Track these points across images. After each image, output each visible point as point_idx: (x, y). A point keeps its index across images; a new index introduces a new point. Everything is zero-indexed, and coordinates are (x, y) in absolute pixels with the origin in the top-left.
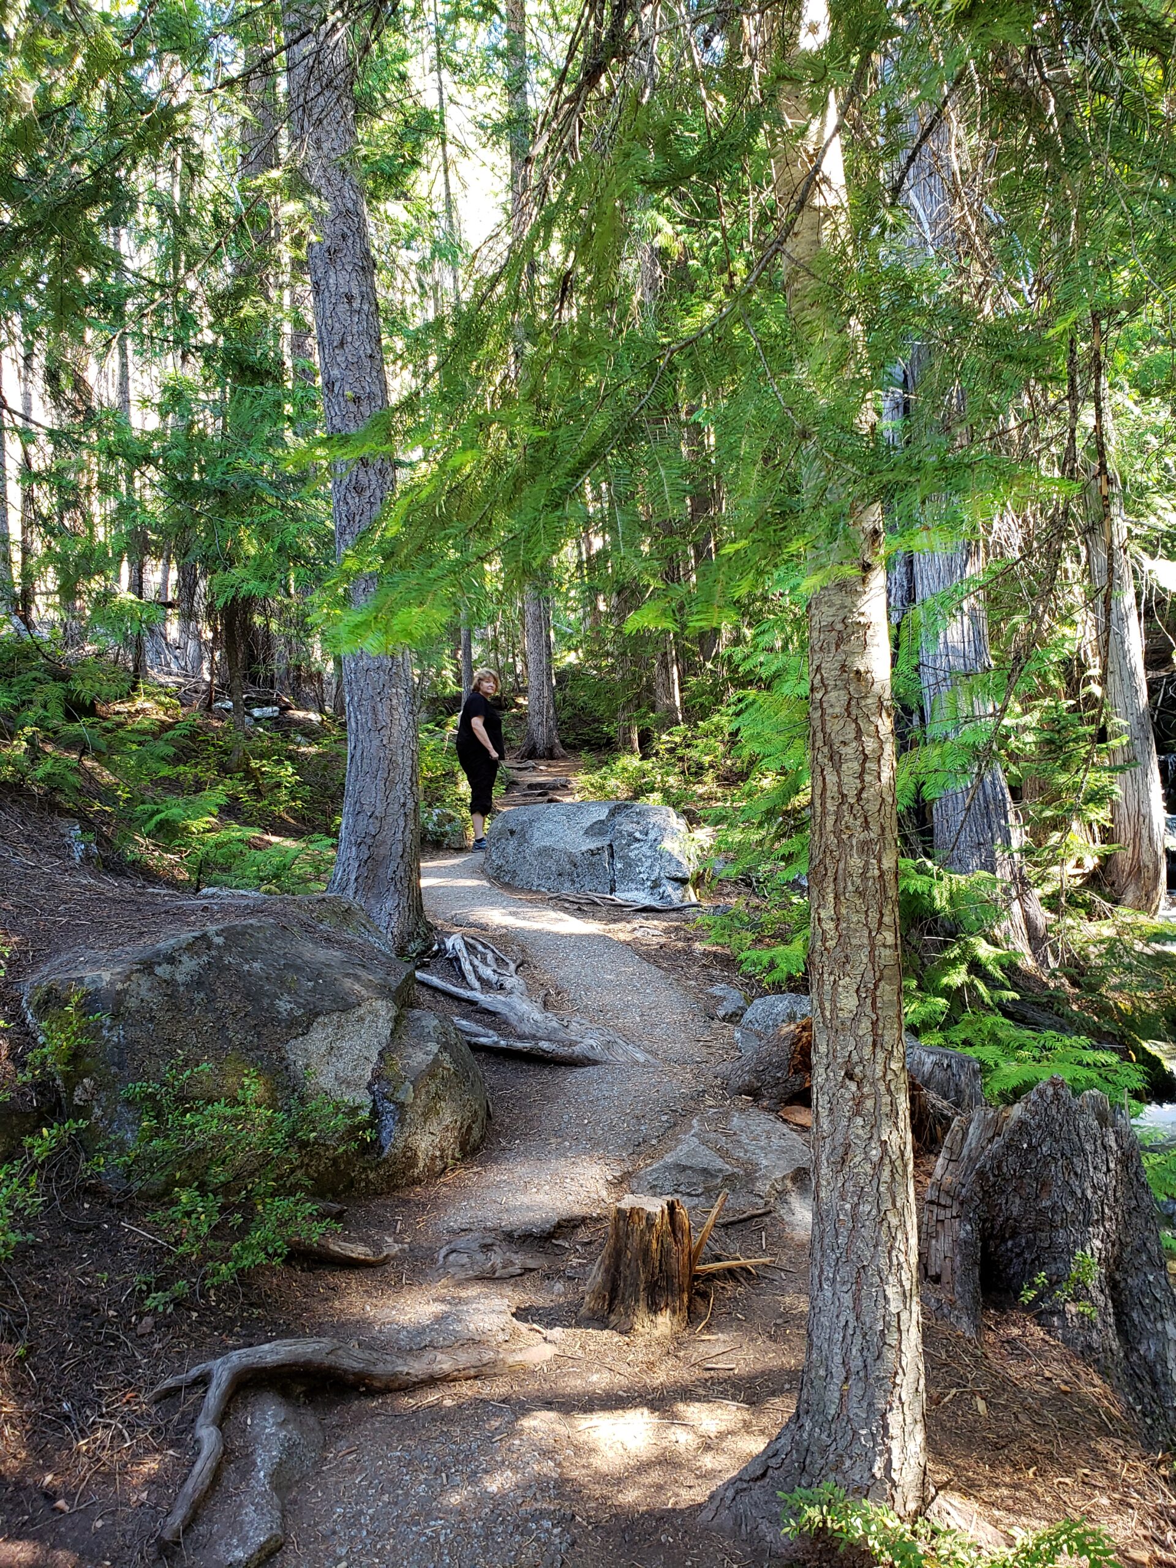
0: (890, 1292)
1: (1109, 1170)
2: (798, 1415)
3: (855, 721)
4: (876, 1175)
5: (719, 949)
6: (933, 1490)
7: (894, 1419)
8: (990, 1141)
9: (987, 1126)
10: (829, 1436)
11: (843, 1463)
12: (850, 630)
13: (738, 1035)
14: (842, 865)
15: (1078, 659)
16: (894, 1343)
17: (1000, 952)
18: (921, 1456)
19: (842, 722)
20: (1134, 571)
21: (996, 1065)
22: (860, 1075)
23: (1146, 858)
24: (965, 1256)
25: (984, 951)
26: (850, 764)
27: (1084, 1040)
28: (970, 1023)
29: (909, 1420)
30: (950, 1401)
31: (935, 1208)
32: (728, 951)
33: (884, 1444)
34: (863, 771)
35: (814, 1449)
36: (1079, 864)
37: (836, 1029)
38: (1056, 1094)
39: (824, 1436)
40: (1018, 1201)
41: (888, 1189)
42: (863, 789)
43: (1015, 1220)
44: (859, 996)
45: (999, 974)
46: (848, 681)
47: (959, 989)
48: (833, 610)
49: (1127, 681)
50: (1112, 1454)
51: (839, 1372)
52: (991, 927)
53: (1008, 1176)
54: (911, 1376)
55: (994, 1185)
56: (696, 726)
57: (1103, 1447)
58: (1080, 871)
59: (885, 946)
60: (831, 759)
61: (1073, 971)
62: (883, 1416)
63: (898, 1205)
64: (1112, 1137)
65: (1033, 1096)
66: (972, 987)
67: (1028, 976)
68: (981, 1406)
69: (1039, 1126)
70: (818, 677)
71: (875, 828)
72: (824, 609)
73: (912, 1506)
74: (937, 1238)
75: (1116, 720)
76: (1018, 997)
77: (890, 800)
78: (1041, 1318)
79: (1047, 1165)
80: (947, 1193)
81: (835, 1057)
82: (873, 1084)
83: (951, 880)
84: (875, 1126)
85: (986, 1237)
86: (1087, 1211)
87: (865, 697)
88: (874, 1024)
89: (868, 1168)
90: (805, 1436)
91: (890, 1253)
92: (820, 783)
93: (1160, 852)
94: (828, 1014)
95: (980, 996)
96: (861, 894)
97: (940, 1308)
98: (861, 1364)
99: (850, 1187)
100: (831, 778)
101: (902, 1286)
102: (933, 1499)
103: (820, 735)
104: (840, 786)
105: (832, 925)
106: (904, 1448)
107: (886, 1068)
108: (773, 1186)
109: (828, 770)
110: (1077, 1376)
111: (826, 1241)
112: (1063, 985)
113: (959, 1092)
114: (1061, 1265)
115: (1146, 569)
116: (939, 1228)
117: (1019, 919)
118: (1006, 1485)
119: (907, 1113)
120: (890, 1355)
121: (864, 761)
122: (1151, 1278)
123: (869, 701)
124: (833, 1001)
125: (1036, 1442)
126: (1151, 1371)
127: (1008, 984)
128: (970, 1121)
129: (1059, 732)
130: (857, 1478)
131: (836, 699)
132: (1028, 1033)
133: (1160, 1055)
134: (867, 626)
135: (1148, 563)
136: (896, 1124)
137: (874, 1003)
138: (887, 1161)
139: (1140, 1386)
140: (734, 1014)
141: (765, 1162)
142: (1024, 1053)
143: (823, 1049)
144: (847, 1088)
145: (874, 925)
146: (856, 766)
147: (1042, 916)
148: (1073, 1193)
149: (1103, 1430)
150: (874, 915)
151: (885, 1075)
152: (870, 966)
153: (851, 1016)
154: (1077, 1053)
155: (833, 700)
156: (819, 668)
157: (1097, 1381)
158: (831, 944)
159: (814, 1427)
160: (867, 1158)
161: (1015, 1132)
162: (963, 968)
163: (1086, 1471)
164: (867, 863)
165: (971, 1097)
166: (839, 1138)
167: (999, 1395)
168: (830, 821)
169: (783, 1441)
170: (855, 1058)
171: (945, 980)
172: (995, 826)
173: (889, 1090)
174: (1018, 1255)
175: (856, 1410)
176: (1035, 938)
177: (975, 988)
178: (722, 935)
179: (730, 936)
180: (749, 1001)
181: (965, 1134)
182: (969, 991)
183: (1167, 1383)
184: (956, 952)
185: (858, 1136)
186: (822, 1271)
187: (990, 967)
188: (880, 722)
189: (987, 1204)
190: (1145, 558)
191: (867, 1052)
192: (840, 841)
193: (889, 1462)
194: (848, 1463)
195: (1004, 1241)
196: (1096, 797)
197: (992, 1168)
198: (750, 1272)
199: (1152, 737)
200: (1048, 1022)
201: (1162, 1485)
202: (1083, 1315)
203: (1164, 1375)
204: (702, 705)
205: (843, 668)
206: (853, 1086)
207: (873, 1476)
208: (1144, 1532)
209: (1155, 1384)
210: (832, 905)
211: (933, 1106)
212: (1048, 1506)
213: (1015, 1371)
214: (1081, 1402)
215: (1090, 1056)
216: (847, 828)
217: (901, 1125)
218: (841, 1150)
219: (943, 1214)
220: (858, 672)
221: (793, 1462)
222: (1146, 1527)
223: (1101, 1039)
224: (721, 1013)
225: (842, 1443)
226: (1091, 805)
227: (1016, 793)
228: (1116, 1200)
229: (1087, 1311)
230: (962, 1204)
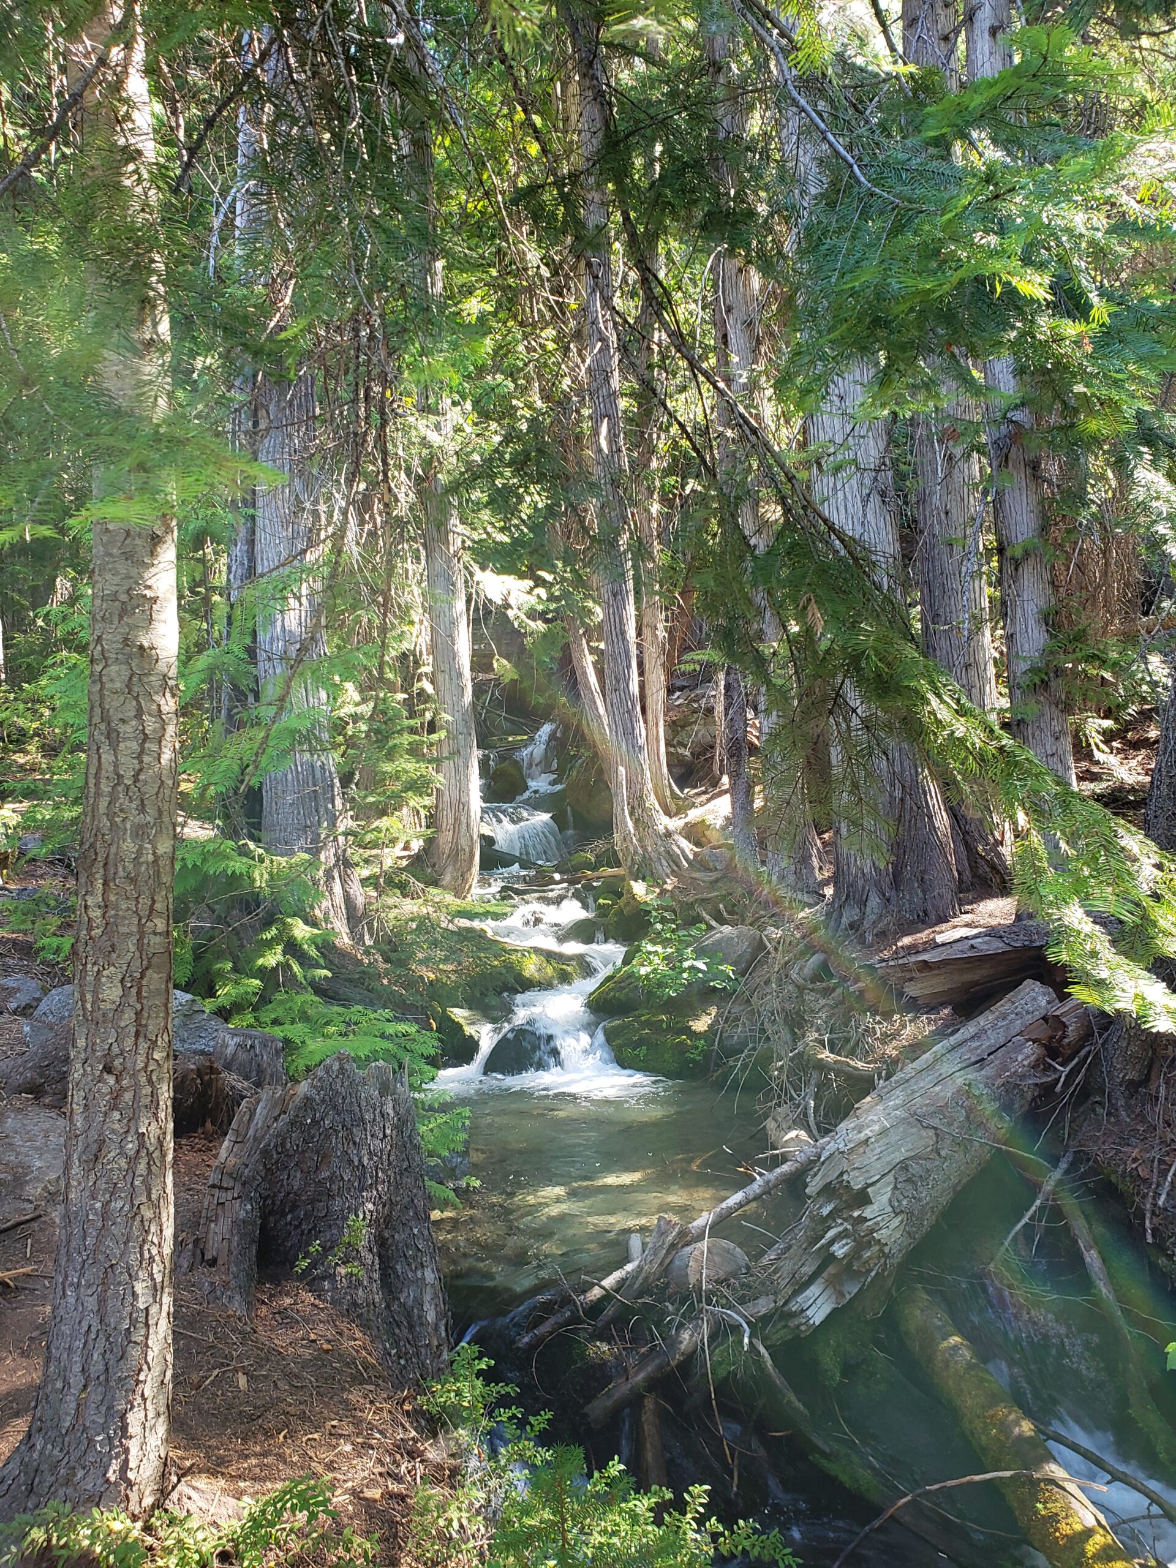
0: (139, 1287)
1: (385, 1136)
2: (29, 1435)
3: (136, 698)
4: (131, 1168)
5: (21, 937)
6: (174, 1479)
7: (134, 1419)
8: (276, 1119)
9: (274, 1106)
10: (61, 1450)
11: (75, 1475)
12: (134, 602)
13: (27, 1029)
14: (113, 849)
15: (415, 656)
16: (139, 1339)
17: (316, 931)
18: (162, 1448)
19: (122, 699)
20: (466, 582)
21: (303, 1042)
22: (120, 1067)
23: (463, 842)
24: (242, 1236)
25: (301, 931)
26: (128, 743)
27: (387, 1013)
28: (282, 1002)
29: (151, 1415)
30: (212, 1383)
31: (216, 1192)
32: (30, 938)
33: (121, 1444)
34: (142, 752)
35: (45, 1467)
36: (406, 848)
37: (95, 1021)
38: (342, 1068)
39: (56, 1452)
40: (299, 1175)
41: (143, 1182)
42: (141, 770)
43: (296, 1194)
44: (123, 986)
45: (313, 952)
46: (130, 656)
47: (274, 970)
48: (116, 580)
49: (455, 681)
50: (362, 1401)
51: (76, 1380)
52: (312, 908)
53: (291, 1152)
54: (156, 1370)
55: (277, 1162)
56: (21, 688)
57: (354, 1396)
58: (406, 853)
59: (155, 933)
60: (108, 737)
61: (386, 948)
62: (123, 1417)
63: (154, 1196)
64: (390, 1105)
65: (320, 1073)
66: (286, 967)
67: (343, 954)
68: (242, 1381)
69: (323, 1101)
70: (99, 648)
71: (151, 810)
72: (108, 576)
73: (148, 1501)
74: (216, 1221)
75: (443, 715)
76: (330, 975)
77: (170, 782)
78: (313, 1284)
79: (328, 1137)
80: (230, 1175)
81: (94, 1051)
82: (133, 1076)
83: (272, 861)
84: (134, 1119)
85: (265, 1213)
86: (362, 1178)
87: (148, 674)
88: (138, 1014)
89: (123, 1163)
90: (35, 1455)
91: (141, 1247)
92: (95, 761)
93: (475, 837)
94: (89, 1006)
95: (294, 976)
96: (132, 880)
97: (213, 1291)
98: (102, 1368)
99: (102, 1185)
100: (107, 757)
101: (153, 1279)
102: (174, 1488)
103: (98, 711)
104: (116, 765)
105: (98, 913)
106: (144, 1443)
107: (149, 1058)
108: (45, 1188)
109: (105, 748)
110: (341, 1334)
111: (73, 1244)
112: (376, 960)
113: (260, 1072)
114: (335, 1232)
115: (475, 579)
116: (219, 1212)
117: (339, 899)
118: (256, 1455)
119: (169, 1103)
120: (135, 1352)
121: (144, 741)
122: (416, 1231)
123: (152, 678)
124: (95, 993)
125: (290, 1405)
126: (409, 1316)
127: (322, 961)
128: (258, 1102)
129: (385, 723)
130: (89, 1487)
131: (116, 674)
132: (337, 1009)
133: (462, 1021)
134: (154, 600)
135: (479, 575)
136: (155, 1115)
137: (139, 993)
138: (143, 1153)
139: (397, 1331)
140: (28, 1006)
141: (38, 1164)
142: (332, 1029)
143: (81, 1043)
144: (105, 1082)
145: (144, 913)
146: (134, 746)
147: (360, 895)
148: (351, 1161)
149: (358, 1380)
150: (145, 901)
151: (146, 1066)
152: (137, 954)
153: (114, 1007)
154: (380, 1025)
155: (114, 675)
156: (99, 638)
157: (358, 1335)
158: (97, 932)
159: (46, 1444)
160: (122, 1153)
161: (300, 1108)
162: (279, 949)
163: (334, 1423)
164: (141, 847)
165: (272, 1077)
166: (93, 1135)
167: (262, 1366)
168: (103, 804)
169: (10, 1466)
170: (116, 1050)
171: (260, 962)
172: (322, 811)
173: (150, 1081)
174: (296, 1227)
175: (93, 1416)
176: (354, 917)
177: (290, 968)
178: (24, 921)
179: (33, 922)
180: (46, 991)
181: (252, 1114)
182: (284, 971)
183: (422, 1324)
184: (274, 931)
185: (113, 1131)
186: (66, 1277)
187: (306, 947)
188: (163, 702)
189: (270, 1182)
190: (476, 568)
191: (128, 1043)
192: (113, 824)
193: (126, 1461)
194: (80, 1474)
195: (284, 1215)
196: (418, 786)
197: (276, 1146)
198: (8, 1286)
199: (473, 733)
200: (358, 997)
201: (404, 1420)
202: (351, 1274)
203: (420, 1317)
204: (29, 665)
205: (126, 641)
206: (111, 1080)
207: (107, 1481)
208: (381, 1469)
209: (411, 1327)
210: (100, 892)
211: (233, 1088)
212: (293, 1465)
213: (281, 1340)
214: (341, 1358)
215: (391, 1029)
216: (121, 810)
217: (162, 1115)
218: (95, 1147)
219: (223, 1196)
220: (141, 647)
221: (20, 1486)
222: (383, 1465)
223: (404, 1010)
224: (12, 1006)
225: (75, 1455)
226: (410, 793)
227: (346, 780)
228: (389, 1164)
229: (355, 1271)
230: (244, 1184)
